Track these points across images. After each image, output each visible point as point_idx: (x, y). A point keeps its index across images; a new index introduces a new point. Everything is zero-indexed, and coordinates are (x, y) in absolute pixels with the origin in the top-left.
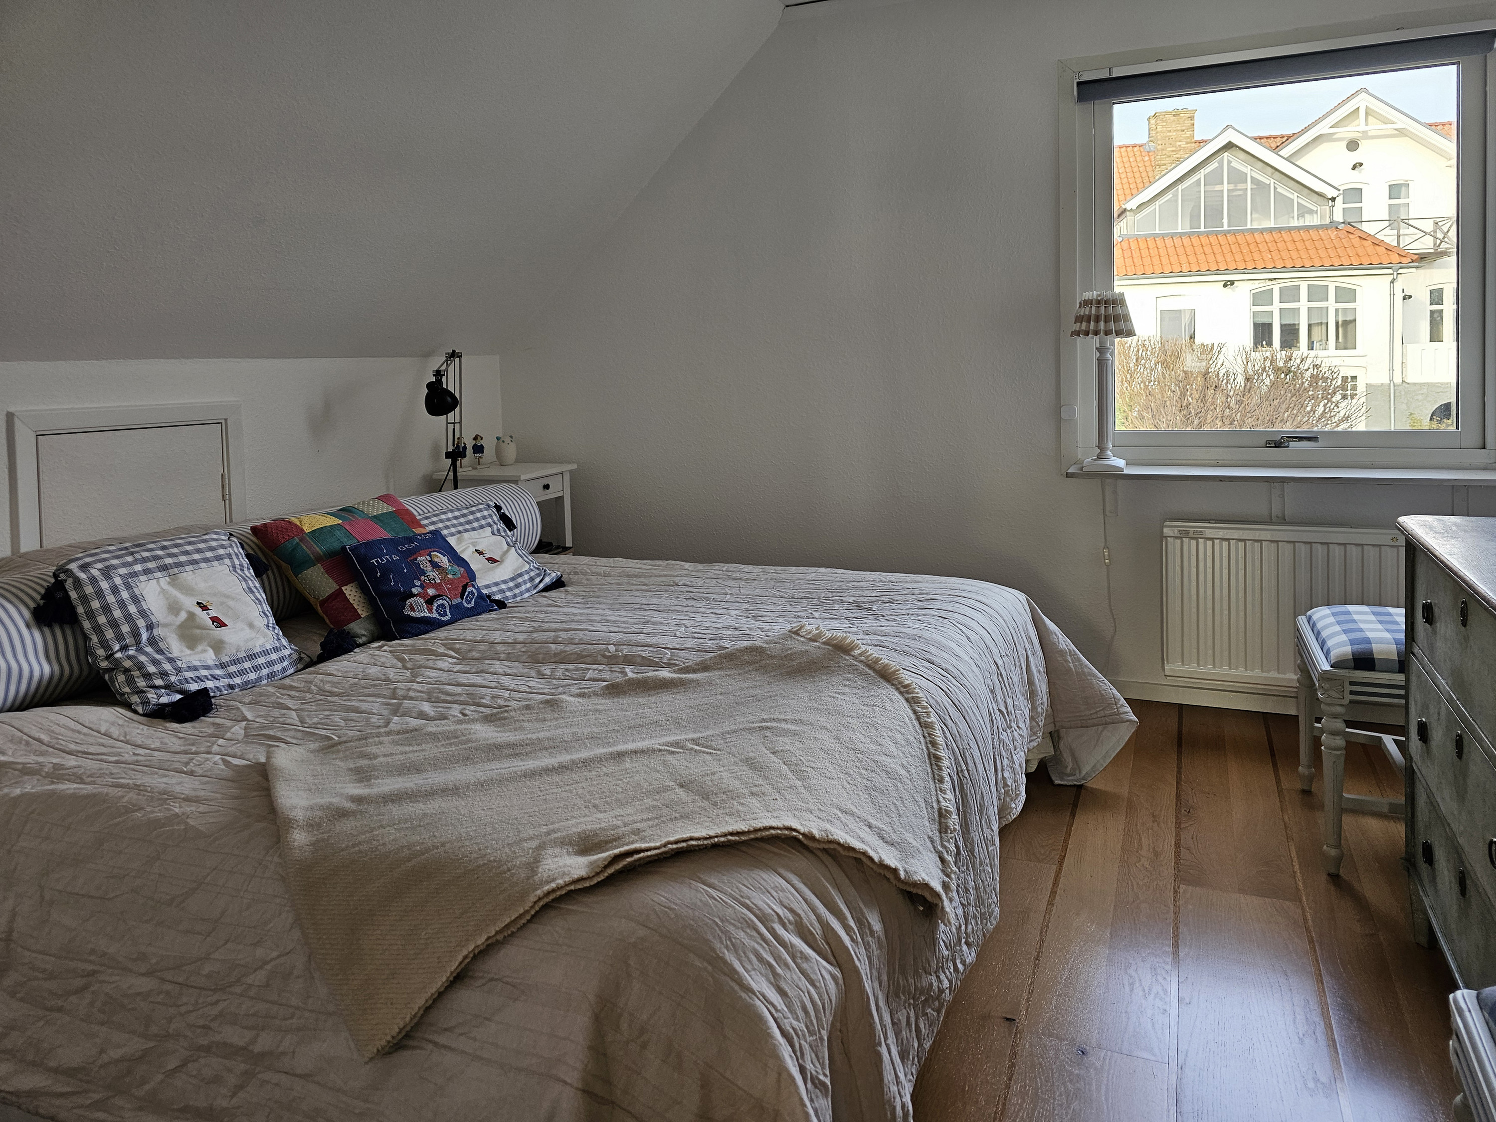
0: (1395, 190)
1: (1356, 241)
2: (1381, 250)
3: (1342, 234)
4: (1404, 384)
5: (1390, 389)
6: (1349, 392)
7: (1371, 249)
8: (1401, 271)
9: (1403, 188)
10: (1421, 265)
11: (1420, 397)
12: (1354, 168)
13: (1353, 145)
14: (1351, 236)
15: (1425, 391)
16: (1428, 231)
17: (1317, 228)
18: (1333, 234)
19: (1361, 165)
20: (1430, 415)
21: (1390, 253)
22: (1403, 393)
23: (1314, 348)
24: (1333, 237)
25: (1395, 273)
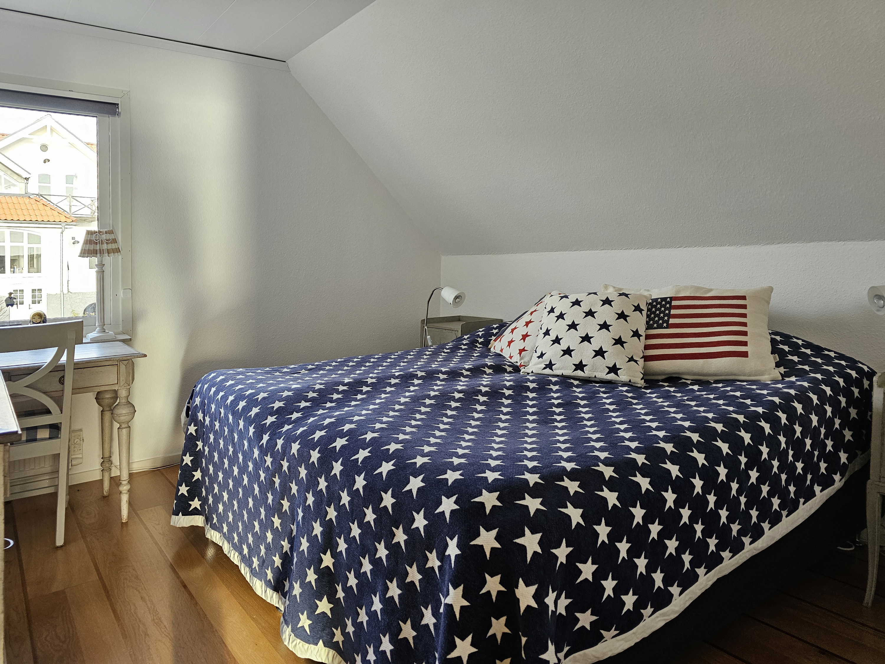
0: (70, 179)
1: (41, 207)
2: (55, 213)
3: (33, 201)
4: (69, 293)
5: (61, 296)
6: (37, 299)
7: (49, 212)
8: (66, 227)
9: (75, 178)
10: (77, 224)
11: (78, 301)
12: (45, 162)
13: (44, 148)
14: (38, 203)
15: (81, 297)
16: (86, 205)
17: (17, 196)
18: (27, 201)
19: (49, 161)
20: (83, 311)
21: (60, 215)
22: (68, 298)
23: (15, 272)
24: (26, 203)
25: (63, 228)
